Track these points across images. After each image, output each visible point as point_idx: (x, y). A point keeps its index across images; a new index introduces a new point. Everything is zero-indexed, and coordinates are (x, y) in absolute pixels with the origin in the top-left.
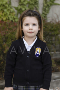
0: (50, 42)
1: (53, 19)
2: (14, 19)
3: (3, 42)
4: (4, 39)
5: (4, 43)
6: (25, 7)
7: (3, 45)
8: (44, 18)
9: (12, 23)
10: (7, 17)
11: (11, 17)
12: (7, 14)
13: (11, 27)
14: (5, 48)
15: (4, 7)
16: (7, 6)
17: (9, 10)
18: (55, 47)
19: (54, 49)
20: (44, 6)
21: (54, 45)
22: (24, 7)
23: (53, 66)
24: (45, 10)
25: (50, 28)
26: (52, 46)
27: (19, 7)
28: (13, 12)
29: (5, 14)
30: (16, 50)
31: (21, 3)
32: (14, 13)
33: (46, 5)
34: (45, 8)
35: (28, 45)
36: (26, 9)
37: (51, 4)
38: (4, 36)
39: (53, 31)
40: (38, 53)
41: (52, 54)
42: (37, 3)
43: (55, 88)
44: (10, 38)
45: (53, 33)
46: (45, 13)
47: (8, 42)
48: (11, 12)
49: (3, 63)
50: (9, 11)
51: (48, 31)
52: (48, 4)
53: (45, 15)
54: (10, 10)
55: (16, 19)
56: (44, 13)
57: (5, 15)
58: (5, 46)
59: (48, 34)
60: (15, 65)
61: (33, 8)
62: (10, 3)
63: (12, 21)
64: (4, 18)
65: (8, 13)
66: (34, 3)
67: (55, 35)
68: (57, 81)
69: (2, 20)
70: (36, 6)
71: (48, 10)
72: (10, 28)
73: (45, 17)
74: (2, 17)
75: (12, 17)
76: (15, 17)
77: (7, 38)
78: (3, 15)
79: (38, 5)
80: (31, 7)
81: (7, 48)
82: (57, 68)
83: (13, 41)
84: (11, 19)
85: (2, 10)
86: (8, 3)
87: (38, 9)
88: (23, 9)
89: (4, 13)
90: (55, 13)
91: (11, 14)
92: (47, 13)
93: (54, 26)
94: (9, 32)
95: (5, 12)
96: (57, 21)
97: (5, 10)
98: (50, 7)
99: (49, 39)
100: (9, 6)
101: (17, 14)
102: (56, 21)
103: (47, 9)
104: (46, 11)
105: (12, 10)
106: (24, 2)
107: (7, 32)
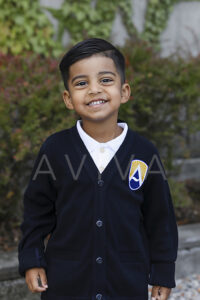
1: (179, 48)
2: (50, 49)
4: (15, 114)
5: (18, 131)
6: (86, 7)
9: (42, 61)
10: (24, 41)
11: (39, 44)
12: (25, 32)
13: (39, 73)
14: (18, 145)
15: (14, 10)
16: (25, 4)
17: (31, 19)
18: (188, 140)
19: (182, 147)
20: (149, 4)
21: (184, 132)
22: (82, 10)
23: (182, 205)
24: (152, 18)
25: (169, 76)
26: (177, 137)
27: (67, 10)
28: (45, 26)
29: (18, 34)
32: (50, 31)
34: (151, 10)
36: (87, 17)
39: (178, 85)
43: (189, 277)
44: (36, 111)
45: (180, 94)
46: (154, 29)
47: (29, 125)
48: (37, 27)
49: (13, 197)
50: (33, 23)
51: (164, 88)
53: (152, 37)
54: (37, 20)
55: (57, 48)
56: (148, 30)
57: (19, 36)
58: (20, 137)
63: (42, 56)
64: (15, 45)
65: (30, 30)
68: (195, 254)
69: (10, 53)
70: (123, 4)
71: (163, 17)
72: (35, 75)
73: (152, 41)
74: (10, 44)
75: (43, 42)
76: (52, 43)
77: (24, 111)
78: (13, 35)
80: (106, 9)
81: (25, 144)
83: (44, 119)
84: (38, 50)
85: (7, 18)
87: (130, 14)
88: (80, 16)
89: (15, 30)
90: (188, 28)
91: (40, 33)
92: (160, 30)
93: (183, 69)
94: (33, 91)
95: (19, 26)
96: (195, 54)
97: (19, 20)
100: (31, 5)
101: (60, 34)
102: (190, 54)
103: (159, 14)
104: (158, 22)
105: (42, 19)
107: (26, 91)
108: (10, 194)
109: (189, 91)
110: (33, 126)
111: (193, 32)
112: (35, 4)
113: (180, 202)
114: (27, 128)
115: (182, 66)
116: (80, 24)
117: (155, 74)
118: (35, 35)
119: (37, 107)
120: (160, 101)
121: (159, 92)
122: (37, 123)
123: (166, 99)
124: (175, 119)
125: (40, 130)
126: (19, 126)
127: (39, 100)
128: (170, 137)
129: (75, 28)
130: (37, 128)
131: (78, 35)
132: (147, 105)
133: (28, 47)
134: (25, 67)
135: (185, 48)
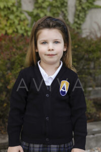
0: (87, 70)
1: (91, 33)
2: (26, 31)
3: (6, 71)
4: (8, 65)
5: (9, 72)
6: (45, 11)
7: (7, 76)
8: (76, 31)
9: (22, 38)
10: (14, 27)
11: (21, 29)
12: (14, 23)
13: (21, 45)
14: (9, 80)
15: (9, 12)
16: (15, 9)
17: (17, 16)
19: (92, 83)
20: (76, 10)
21: (93, 75)
22: (43, 12)
23: (91, 112)
24: (78, 17)
25: (85, 47)
26: (89, 77)
27: (35, 12)
28: (24, 20)
29: (11, 24)
30: (27, 85)
31: (37, 5)
32: (26, 22)
33: (79, 8)
34: (78, 13)
35: (48, 76)
36: (45, 15)
37: (88, 7)
38: (9, 60)
39: (90, 52)
40: (64, 89)
41: (90, 92)
42: (65, 4)
43: (94, 149)
44: (19, 64)
45: (91, 56)
46: (79, 22)
47: (15, 71)
48: (20, 20)
50: (18, 18)
52: (84, 6)
53: (78, 26)
54: (20, 17)
56: (76, 22)
57: (11, 25)
58: (10, 77)
59: (83, 57)
60: (25, 109)
61: (58, 14)
62: (19, 5)
63: (23, 35)
64: (9, 29)
65: (17, 22)
66: (59, 5)
67: (95, 58)
68: (97, 137)
69: (6, 34)
70: (63, 9)
71: (83, 16)
72: (19, 46)
73: (77, 28)
74: (6, 28)
75: (23, 28)
76: (27, 28)
77: (13, 63)
78: (8, 24)
79: (67, 8)
80: (55, 12)
81: (13, 80)
82: (98, 116)
83: (23, 68)
84: (21, 32)
85: (5, 16)
86: (16, 4)
87: (66, 15)
88: (42, 15)
89: (9, 21)
90: (96, 23)
91: (22, 23)
92: (82, 23)
93: (93, 44)
94: (17, 54)
95: (11, 20)
97: (12, 17)
98: (87, 12)
99: (84, 66)
100: (17, 9)
101: (32, 24)
102: (96, 35)
103: (81, 15)
104: (81, 19)
105: (23, 16)
106: (43, 2)
108: (5, 105)
109: (95, 55)
112: (20, 9)
113: (90, 110)
114: (14, 72)
115: (92, 42)
117: (79, 46)
118: (19, 24)
119: (19, 62)
122: (19, 70)
127: (21, 58)
128: (86, 78)
133: (15, 30)
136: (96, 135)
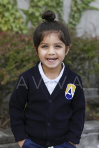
1: (86, 33)
2: (21, 30)
6: (40, 10)
9: (17, 35)
10: (9, 25)
11: (16, 27)
12: (9, 20)
13: (16, 41)
14: (3, 76)
15: (4, 9)
16: (10, 7)
17: (12, 14)
18: (88, 78)
19: (86, 82)
20: (72, 10)
22: (38, 11)
24: (73, 17)
27: (31, 11)
28: (19, 18)
29: (6, 21)
31: (33, 4)
32: (22, 20)
33: (75, 9)
34: (73, 13)
37: (84, 9)
38: (3, 55)
42: (61, 4)
44: (13, 60)
46: (74, 22)
47: (10, 67)
48: (15, 18)
50: (14, 16)
52: (79, 7)
53: (73, 26)
54: (16, 15)
55: (25, 29)
56: (71, 23)
57: (6, 22)
58: (5, 73)
63: (17, 33)
64: (4, 26)
65: (12, 20)
66: (55, 5)
69: (1, 30)
70: (59, 9)
71: (78, 17)
72: (14, 42)
74: (1, 26)
75: (18, 26)
76: (22, 26)
78: (3, 22)
81: (7, 76)
82: (91, 115)
83: (17, 64)
84: (15, 30)
85: (1, 13)
86: (12, 2)
87: (62, 14)
88: (37, 14)
89: (4, 19)
91: (17, 21)
92: (76, 23)
94: (12, 50)
95: (6, 17)
96: (94, 36)
97: (7, 14)
98: (83, 13)
100: (13, 7)
101: (27, 23)
102: (91, 36)
103: (77, 15)
104: (76, 19)
105: (18, 14)
106: (39, 1)
107: (9, 50)
109: (90, 54)
110: (12, 68)
111: (93, 25)
112: (15, 7)
114: (8, 68)
116: (37, 18)
117: (74, 45)
118: (14, 22)
120: (75, 58)
121: (75, 54)
122: (14, 66)
123: (78, 58)
124: (83, 68)
125: (15, 70)
126: (4, 67)
127: (15, 54)
129: (34, 20)
130: (13, 68)
131: (36, 24)
132: (69, 60)
133: (10, 28)
134: (8, 38)
135: (89, 33)
136: (89, 134)
